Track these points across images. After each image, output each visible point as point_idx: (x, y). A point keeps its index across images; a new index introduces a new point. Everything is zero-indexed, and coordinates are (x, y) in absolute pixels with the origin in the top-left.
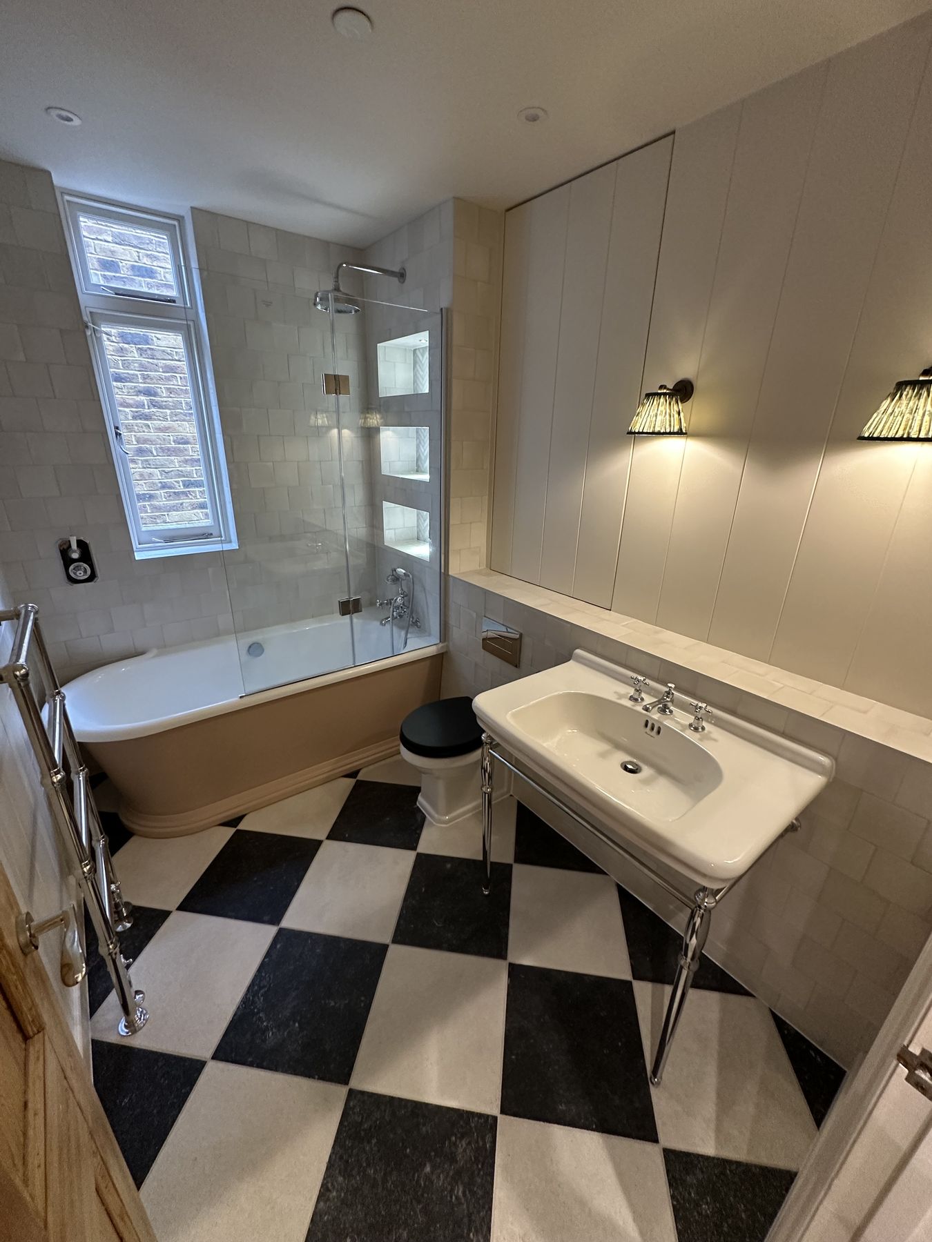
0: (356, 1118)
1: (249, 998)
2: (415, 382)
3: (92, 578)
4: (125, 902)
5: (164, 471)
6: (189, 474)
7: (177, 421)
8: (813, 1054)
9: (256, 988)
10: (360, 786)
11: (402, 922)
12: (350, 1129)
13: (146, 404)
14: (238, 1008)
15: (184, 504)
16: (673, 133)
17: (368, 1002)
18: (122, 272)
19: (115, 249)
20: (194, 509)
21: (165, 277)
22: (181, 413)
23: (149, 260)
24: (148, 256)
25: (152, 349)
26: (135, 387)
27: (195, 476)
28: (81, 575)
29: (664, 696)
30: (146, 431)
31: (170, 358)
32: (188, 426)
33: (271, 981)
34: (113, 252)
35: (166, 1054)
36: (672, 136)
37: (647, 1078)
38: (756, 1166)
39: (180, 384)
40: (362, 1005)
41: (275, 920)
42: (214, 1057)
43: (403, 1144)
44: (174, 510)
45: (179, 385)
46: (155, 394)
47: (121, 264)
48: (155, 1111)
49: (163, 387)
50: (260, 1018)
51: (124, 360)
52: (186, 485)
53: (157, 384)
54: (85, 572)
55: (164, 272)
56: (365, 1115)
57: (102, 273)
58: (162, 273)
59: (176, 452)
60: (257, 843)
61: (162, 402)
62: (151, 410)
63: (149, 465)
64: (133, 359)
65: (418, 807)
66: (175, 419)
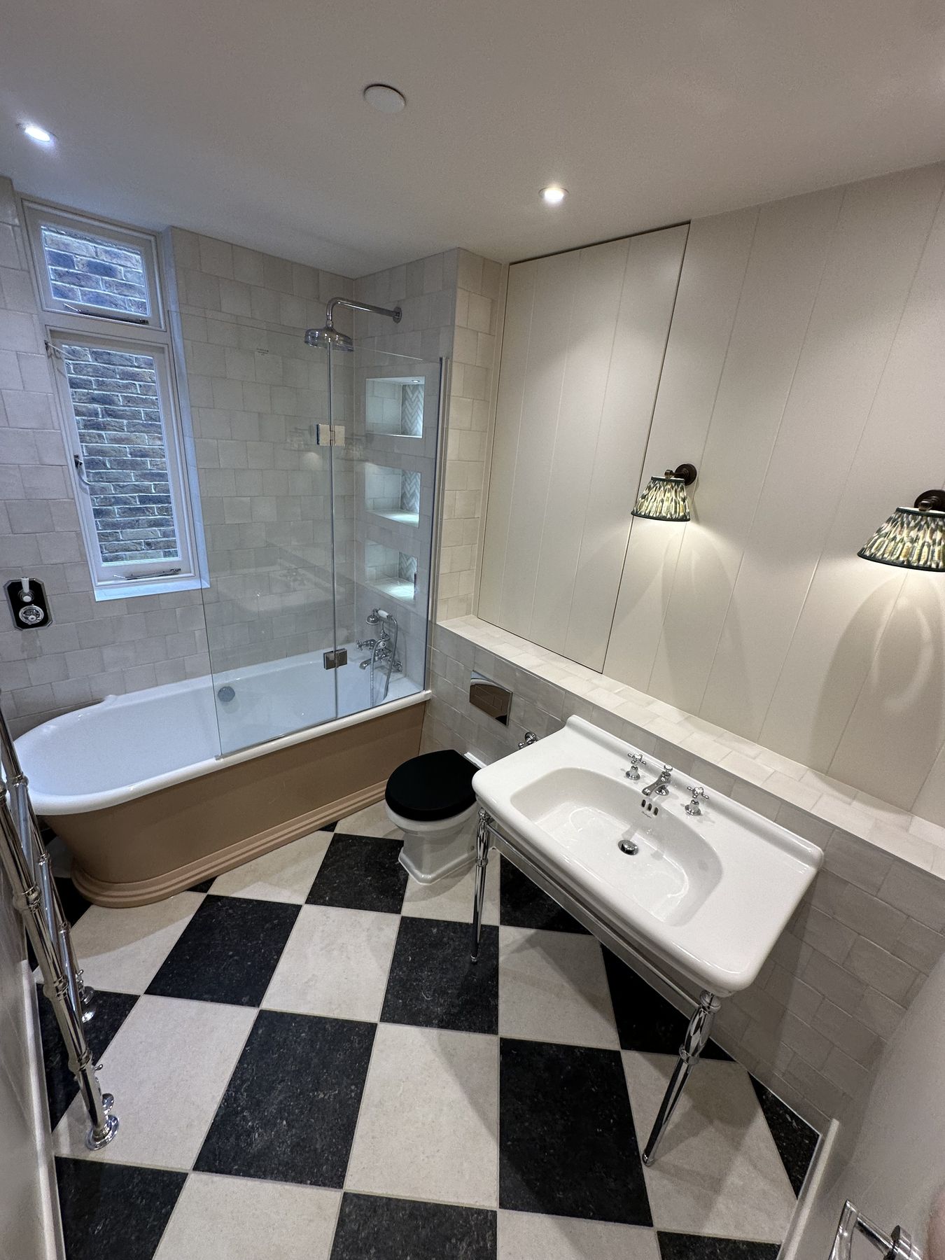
0: (353, 1226)
1: (232, 1094)
2: (403, 418)
3: (45, 621)
4: (86, 987)
5: (119, 485)
6: (148, 489)
7: (135, 432)
8: (790, 1119)
9: (238, 1082)
10: (338, 839)
11: (389, 996)
12: (346, 1240)
13: (100, 412)
14: (220, 1107)
15: (140, 521)
16: (689, 222)
17: (359, 1091)
18: (77, 268)
19: (68, 242)
20: (150, 526)
21: (125, 276)
22: (139, 423)
23: (108, 256)
24: (106, 252)
25: (109, 354)
26: (88, 394)
27: (154, 491)
28: (32, 619)
29: (661, 776)
30: (99, 441)
31: (130, 364)
32: (146, 437)
33: (254, 1074)
34: (67, 245)
35: (142, 1169)
36: (687, 226)
37: (639, 1157)
38: (744, 1242)
39: (139, 392)
40: (353, 1094)
41: (255, 1001)
42: (197, 1168)
43: (403, 1251)
44: (129, 528)
45: (138, 394)
46: (111, 402)
47: (75, 259)
48: (133, 1238)
49: (119, 394)
50: (244, 1118)
51: (77, 364)
52: (143, 500)
53: (113, 391)
54: (37, 614)
55: (125, 271)
56: (362, 1222)
57: (53, 268)
58: (123, 272)
59: (133, 465)
60: (231, 911)
61: (120, 410)
62: (105, 419)
63: (102, 478)
64: (87, 363)
65: (400, 864)
66: (133, 430)
